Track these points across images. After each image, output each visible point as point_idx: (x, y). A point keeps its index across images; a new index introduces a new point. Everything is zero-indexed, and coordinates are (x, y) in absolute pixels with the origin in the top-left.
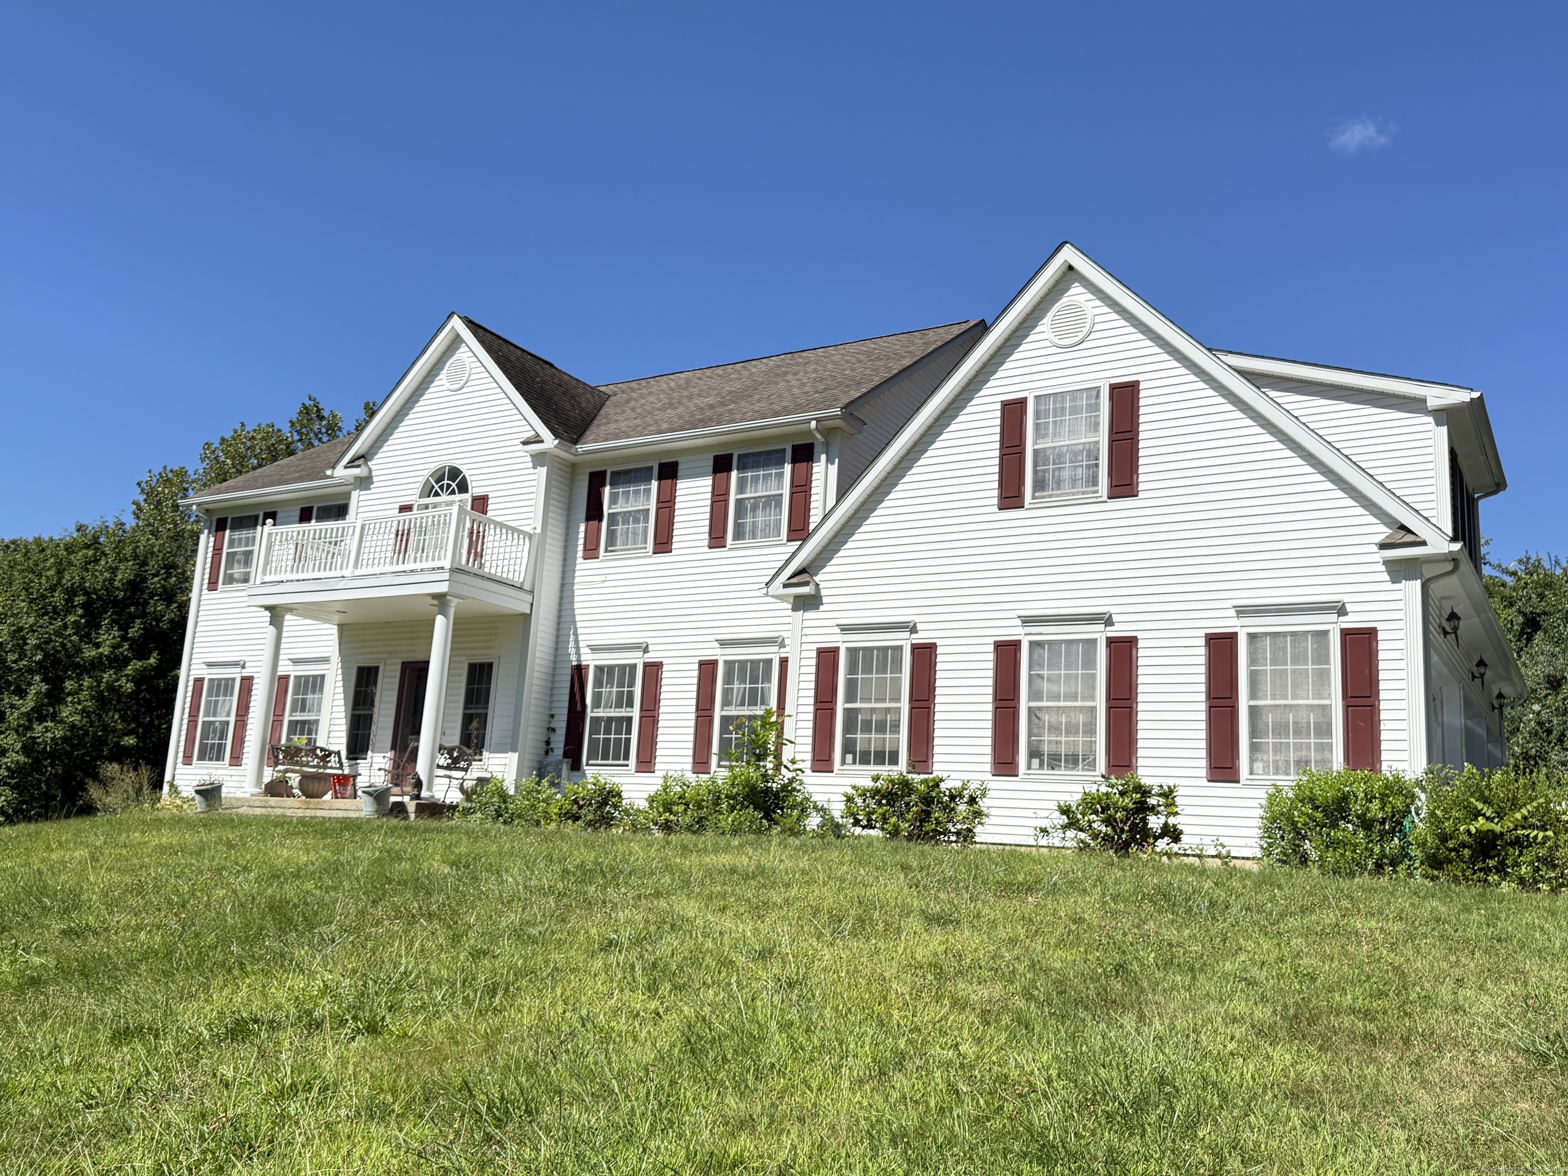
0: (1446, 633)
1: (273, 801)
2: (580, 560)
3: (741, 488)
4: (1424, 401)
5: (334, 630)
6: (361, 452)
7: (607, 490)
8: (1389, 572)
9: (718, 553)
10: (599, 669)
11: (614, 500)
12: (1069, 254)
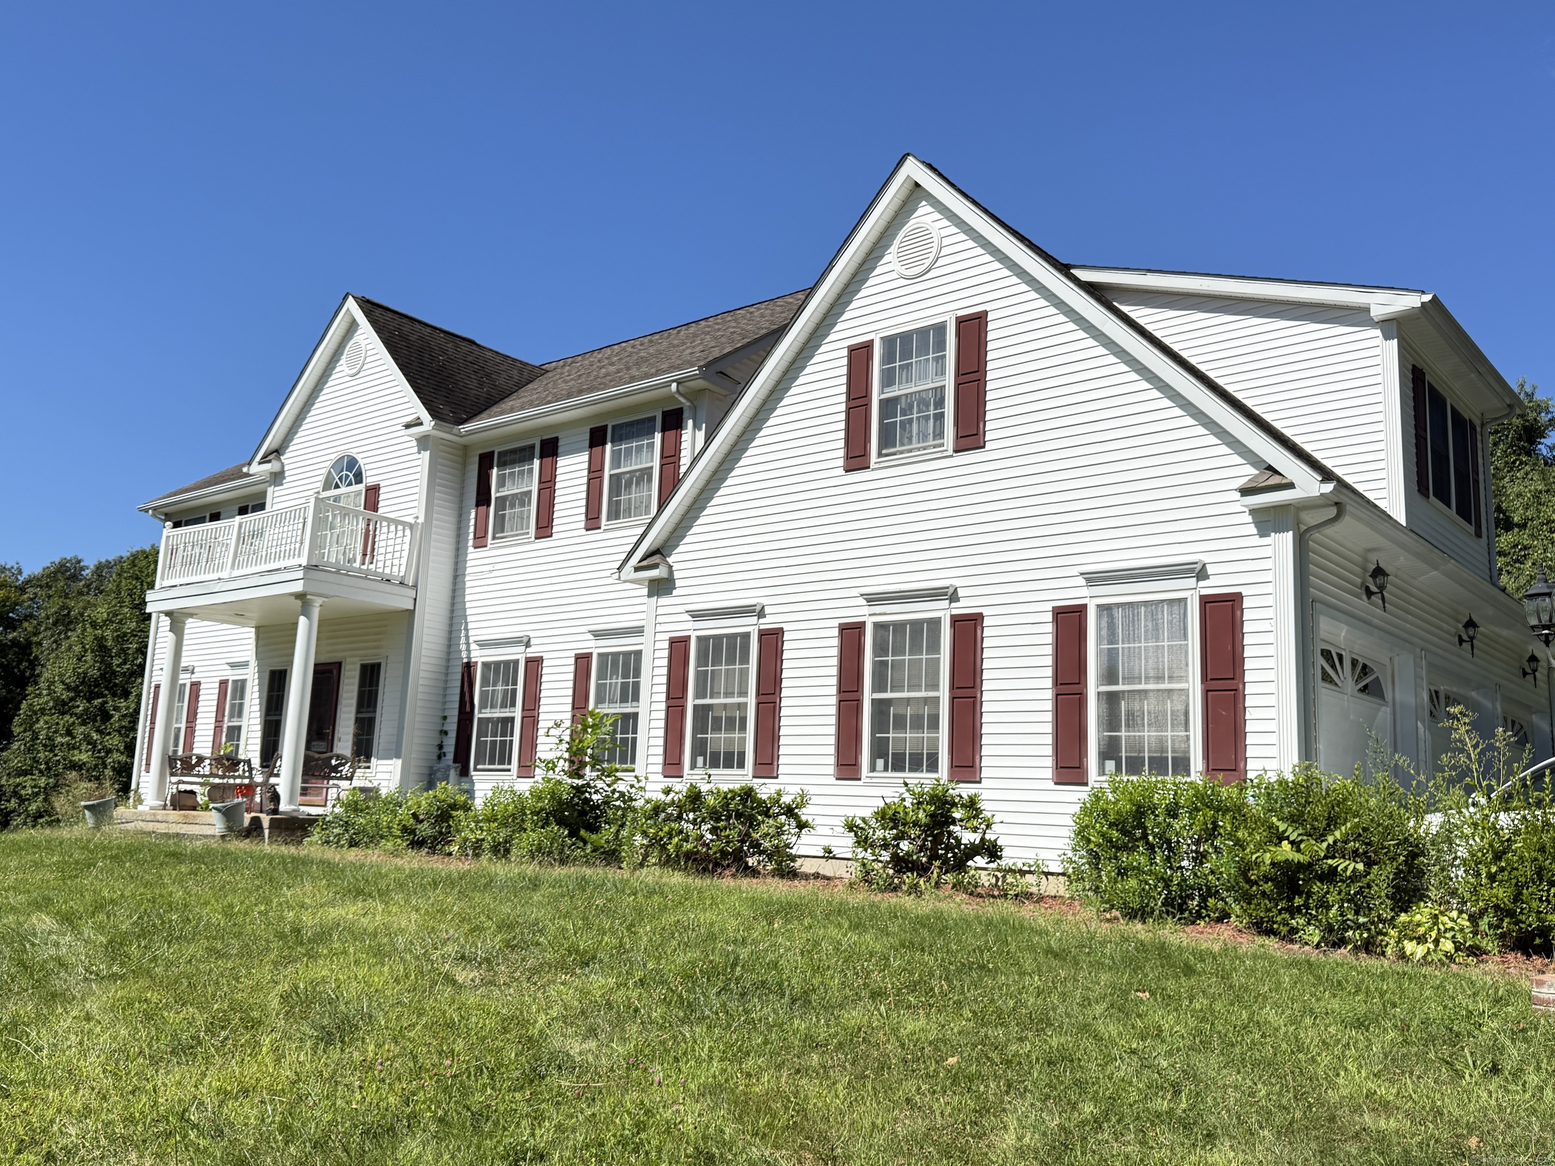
0: (1369, 593)
2: (471, 549)
3: (616, 463)
4: (1368, 310)
5: (250, 633)
6: (275, 446)
7: (495, 471)
9: (595, 535)
10: (486, 665)
11: (501, 483)
12: (913, 169)
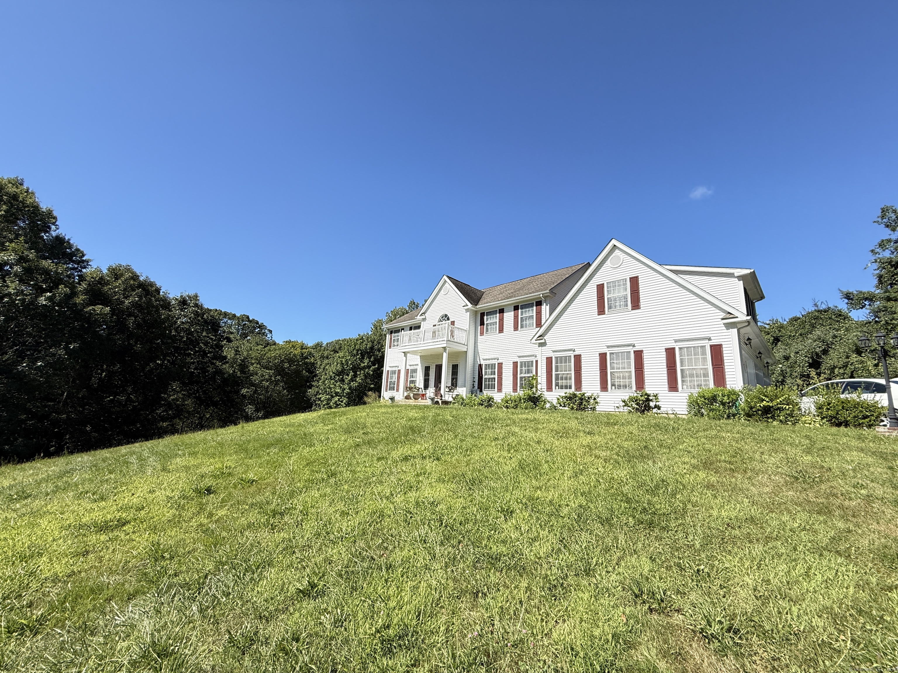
0: (746, 344)
1: (407, 400)
2: (479, 336)
3: (522, 314)
4: (734, 274)
5: (419, 357)
6: (424, 312)
7: (485, 317)
8: (725, 327)
9: (516, 332)
10: (486, 365)
11: (487, 320)
12: (614, 242)
